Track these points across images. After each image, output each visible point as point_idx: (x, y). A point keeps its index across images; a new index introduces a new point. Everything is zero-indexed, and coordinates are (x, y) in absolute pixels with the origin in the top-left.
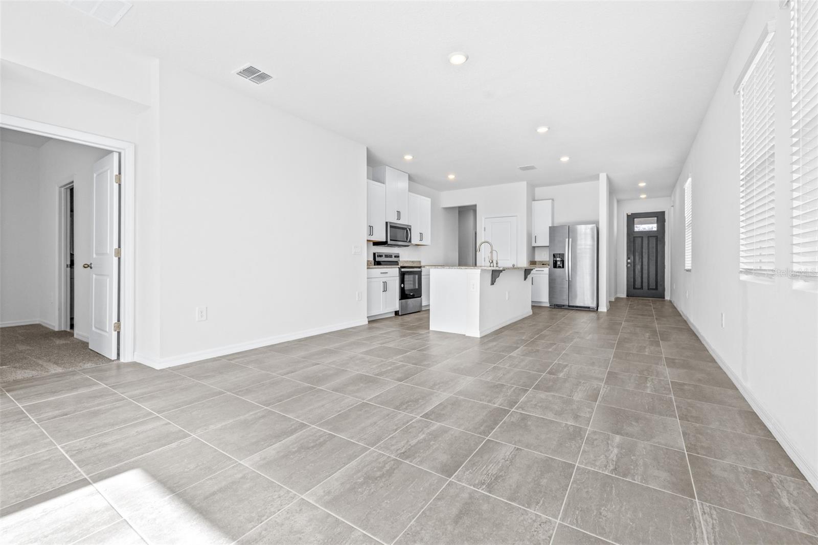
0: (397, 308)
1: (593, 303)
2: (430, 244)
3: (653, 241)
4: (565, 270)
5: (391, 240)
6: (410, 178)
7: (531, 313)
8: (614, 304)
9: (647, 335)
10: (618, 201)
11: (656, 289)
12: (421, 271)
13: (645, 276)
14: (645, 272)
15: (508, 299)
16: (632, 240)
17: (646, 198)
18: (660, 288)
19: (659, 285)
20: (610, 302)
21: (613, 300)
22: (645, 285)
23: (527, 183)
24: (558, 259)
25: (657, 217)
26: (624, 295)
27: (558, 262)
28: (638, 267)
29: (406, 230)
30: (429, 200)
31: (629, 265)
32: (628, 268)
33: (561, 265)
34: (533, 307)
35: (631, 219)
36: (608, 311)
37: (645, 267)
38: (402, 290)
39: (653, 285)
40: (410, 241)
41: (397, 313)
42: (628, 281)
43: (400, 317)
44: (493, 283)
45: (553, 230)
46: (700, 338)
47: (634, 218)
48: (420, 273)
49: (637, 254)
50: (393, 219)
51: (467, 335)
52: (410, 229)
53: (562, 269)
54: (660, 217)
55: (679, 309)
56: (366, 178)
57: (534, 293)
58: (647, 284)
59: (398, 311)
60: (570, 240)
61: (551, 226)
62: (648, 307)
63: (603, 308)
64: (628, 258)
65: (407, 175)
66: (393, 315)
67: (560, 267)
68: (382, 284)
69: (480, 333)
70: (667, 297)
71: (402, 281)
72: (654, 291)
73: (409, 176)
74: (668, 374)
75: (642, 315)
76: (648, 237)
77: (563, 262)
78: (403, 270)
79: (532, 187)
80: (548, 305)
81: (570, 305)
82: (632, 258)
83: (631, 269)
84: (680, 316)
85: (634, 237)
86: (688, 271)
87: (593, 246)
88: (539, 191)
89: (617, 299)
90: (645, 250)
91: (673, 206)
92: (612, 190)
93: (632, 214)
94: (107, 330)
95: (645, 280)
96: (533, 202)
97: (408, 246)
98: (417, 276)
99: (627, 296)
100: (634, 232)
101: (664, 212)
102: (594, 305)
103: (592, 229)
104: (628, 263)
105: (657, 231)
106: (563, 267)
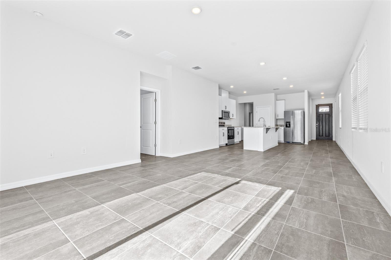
0: (227, 142)
1: (302, 141)
2: (235, 118)
3: (327, 116)
4: (291, 128)
5: (224, 117)
6: (229, 93)
7: (278, 145)
8: (311, 142)
9: (324, 151)
10: (312, 99)
11: (329, 136)
12: (234, 129)
13: (324, 130)
14: (324, 129)
15: (271, 139)
16: (318, 115)
17: (324, 98)
18: (330, 136)
19: (330, 134)
20: (309, 141)
21: (310, 141)
22: (324, 134)
23: (275, 94)
24: (288, 124)
25: (329, 106)
26: (315, 139)
27: (288, 125)
28: (321, 127)
29: (228, 113)
30: (235, 101)
31: (317, 126)
32: (316, 127)
33: (289, 126)
34: (278, 143)
35: (318, 107)
36: (308, 144)
37: (324, 127)
38: (228, 136)
39: (327, 134)
40: (230, 117)
41: (226, 144)
42: (316, 133)
43: (228, 146)
44: (266, 133)
45: (285, 112)
46: (344, 152)
47: (319, 106)
48: (233, 130)
49: (320, 121)
50: (224, 109)
51: (258, 151)
52: (229, 113)
53: (290, 128)
54: (330, 106)
55: (338, 144)
56: (218, 95)
57: (279, 137)
58: (325, 134)
59: (227, 144)
60: (293, 116)
61: (284, 111)
62: (325, 143)
63: (306, 143)
64: (317, 123)
65: (228, 92)
66: (225, 145)
67: (288, 127)
68: (222, 133)
69: (263, 150)
70: (334, 139)
71: (228, 133)
72: (328, 137)
73: (229, 92)
74: (330, 160)
75: (322, 145)
76: (325, 114)
77: (290, 125)
78: (229, 128)
79: (276, 95)
80: (283, 142)
81: (293, 142)
82: (318, 123)
83: (318, 128)
84: (338, 146)
85: (319, 114)
86: (341, 128)
87: (302, 118)
88: (279, 97)
89: (312, 140)
90: (324, 120)
91: (335, 102)
92: (310, 95)
93: (318, 105)
94: (151, 147)
95: (324, 132)
96: (277, 101)
97: (228, 119)
98: (233, 131)
99: (316, 139)
100: (319, 112)
101: (332, 104)
102: (302, 142)
103: (302, 112)
104: (316, 125)
105: (329, 112)
106: (290, 127)
